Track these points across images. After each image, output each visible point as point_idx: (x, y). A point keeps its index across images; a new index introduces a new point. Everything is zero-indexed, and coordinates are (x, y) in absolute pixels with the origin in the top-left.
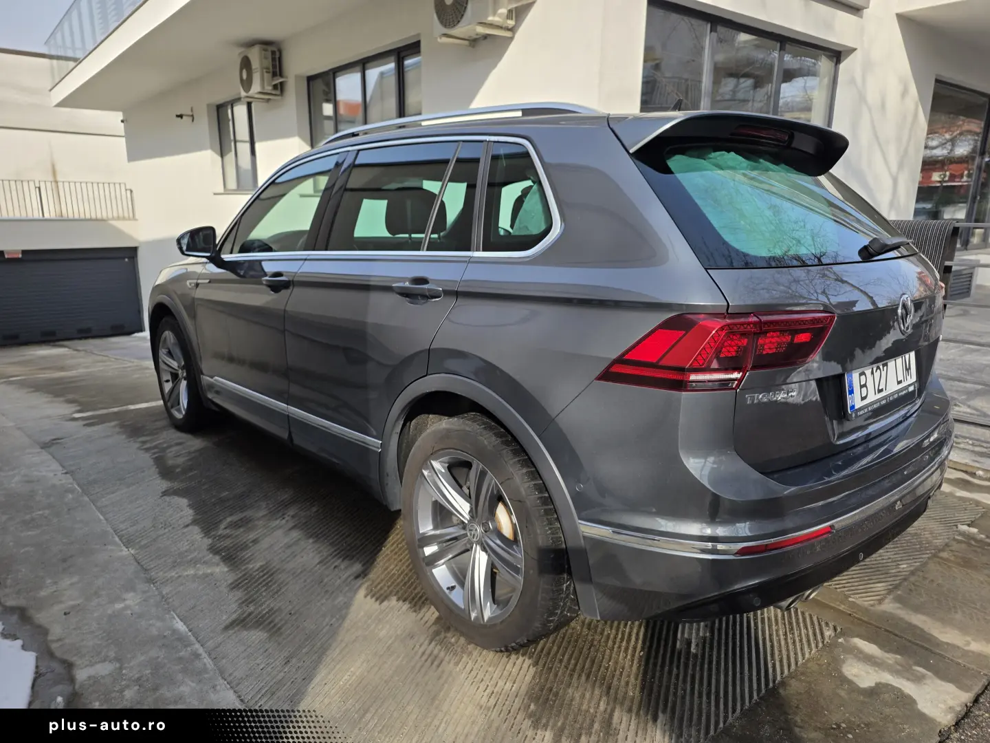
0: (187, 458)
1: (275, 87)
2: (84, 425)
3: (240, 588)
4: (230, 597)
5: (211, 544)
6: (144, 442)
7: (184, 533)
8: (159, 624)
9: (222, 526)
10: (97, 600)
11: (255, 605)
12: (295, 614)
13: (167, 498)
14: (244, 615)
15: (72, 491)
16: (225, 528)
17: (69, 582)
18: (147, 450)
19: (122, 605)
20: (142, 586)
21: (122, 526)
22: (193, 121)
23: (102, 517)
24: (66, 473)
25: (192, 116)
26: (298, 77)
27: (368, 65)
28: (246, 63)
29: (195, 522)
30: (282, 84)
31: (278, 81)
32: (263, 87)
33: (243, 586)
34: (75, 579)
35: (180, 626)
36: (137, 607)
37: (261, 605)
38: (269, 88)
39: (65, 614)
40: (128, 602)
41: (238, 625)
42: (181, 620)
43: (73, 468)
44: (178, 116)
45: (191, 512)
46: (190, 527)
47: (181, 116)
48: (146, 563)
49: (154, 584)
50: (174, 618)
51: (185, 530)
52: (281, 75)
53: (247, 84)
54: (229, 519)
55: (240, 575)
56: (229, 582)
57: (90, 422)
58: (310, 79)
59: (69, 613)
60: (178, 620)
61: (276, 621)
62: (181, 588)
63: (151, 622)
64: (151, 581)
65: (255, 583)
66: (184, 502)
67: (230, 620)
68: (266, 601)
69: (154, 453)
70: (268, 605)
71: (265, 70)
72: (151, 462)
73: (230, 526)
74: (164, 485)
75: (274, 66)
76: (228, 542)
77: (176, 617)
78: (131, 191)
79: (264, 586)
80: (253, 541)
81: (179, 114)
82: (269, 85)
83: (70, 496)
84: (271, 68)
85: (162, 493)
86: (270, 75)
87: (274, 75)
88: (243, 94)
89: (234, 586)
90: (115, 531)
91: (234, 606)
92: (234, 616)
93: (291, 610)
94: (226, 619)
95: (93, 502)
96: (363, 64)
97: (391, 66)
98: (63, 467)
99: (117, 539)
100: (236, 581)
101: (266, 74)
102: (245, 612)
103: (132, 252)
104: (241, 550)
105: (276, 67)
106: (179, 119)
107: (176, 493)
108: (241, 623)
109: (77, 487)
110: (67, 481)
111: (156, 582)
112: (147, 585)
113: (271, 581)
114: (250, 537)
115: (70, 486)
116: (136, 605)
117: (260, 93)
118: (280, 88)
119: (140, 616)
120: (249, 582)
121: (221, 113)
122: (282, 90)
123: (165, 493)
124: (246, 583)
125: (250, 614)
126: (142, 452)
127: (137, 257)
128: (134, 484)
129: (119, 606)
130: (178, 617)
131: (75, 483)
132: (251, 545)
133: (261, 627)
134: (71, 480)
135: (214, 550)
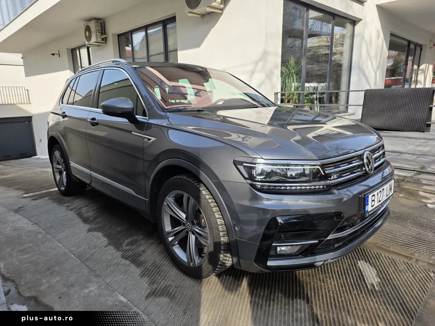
0: (93, 213)
1: (103, 39)
2: (32, 200)
3: (146, 276)
4: (142, 281)
5: (121, 255)
6: (68, 206)
7: (106, 250)
8: (111, 299)
9: (124, 245)
10: (74, 289)
11: (156, 284)
12: (179, 287)
13: (91, 233)
14: (153, 290)
15: (41, 233)
16: (126, 246)
17: (55, 281)
18: (71, 210)
19: (88, 291)
20: (95, 279)
21: (73, 249)
22: (59, 56)
23: (61, 245)
24: (33, 224)
25: (59, 54)
26: (113, 35)
27: (148, 28)
28: (88, 29)
29: (109, 244)
30: (105, 38)
31: (104, 36)
32: (97, 39)
33: (147, 275)
34: (58, 278)
35: (122, 298)
36: (96, 291)
37: (160, 284)
38: (100, 40)
39: (59, 298)
40: (91, 289)
41: (152, 295)
42: (122, 295)
43: (37, 222)
44: (52, 54)
45: (106, 239)
46: (109, 247)
47: (54, 54)
48: (93, 267)
49: (100, 277)
50: (118, 295)
51: (107, 248)
52: (105, 34)
53: (89, 38)
54: (126, 241)
55: (143, 269)
56: (139, 273)
57: (35, 198)
58: (119, 36)
59: (61, 297)
60: (120, 296)
61: (171, 291)
62: (115, 279)
63: (106, 298)
64: (98, 276)
65: (152, 272)
66: (100, 234)
67: (147, 293)
68: (161, 282)
69: (76, 211)
70: (164, 283)
71: (97, 32)
72: (76, 216)
73: (128, 244)
74: (87, 226)
75: (102, 30)
76: (130, 253)
77: (118, 294)
78: (28, 90)
79: (157, 274)
80: (143, 251)
81: (53, 53)
82: (100, 38)
83: (40, 236)
84: (100, 31)
85: (88, 230)
86: (100, 34)
87: (102, 34)
88: (87, 43)
89: (142, 275)
90: (70, 252)
91: (147, 286)
92: (148, 291)
93: (175, 285)
94: (145, 293)
95: (54, 237)
96: (146, 28)
97: (160, 28)
98: (31, 221)
99: (73, 256)
100: (143, 272)
101: (98, 33)
102: (153, 289)
103: (29, 119)
104: (138, 256)
105: (103, 30)
106: (53, 56)
107: (94, 230)
108: (153, 294)
109: (42, 231)
110: (35, 228)
111: (101, 277)
112: (97, 278)
113: (159, 271)
114: (141, 249)
115: (38, 230)
116: (96, 289)
117: (96, 42)
118: (105, 40)
119: (100, 295)
120: (149, 273)
121: (73, 52)
122: (106, 41)
123: (89, 231)
124: (147, 273)
125: (156, 289)
126: (69, 211)
127: (32, 121)
128: (71, 227)
129: (87, 291)
130: (119, 293)
131: (40, 229)
132: (142, 253)
133: (164, 295)
134: (38, 228)
135: (125, 257)
